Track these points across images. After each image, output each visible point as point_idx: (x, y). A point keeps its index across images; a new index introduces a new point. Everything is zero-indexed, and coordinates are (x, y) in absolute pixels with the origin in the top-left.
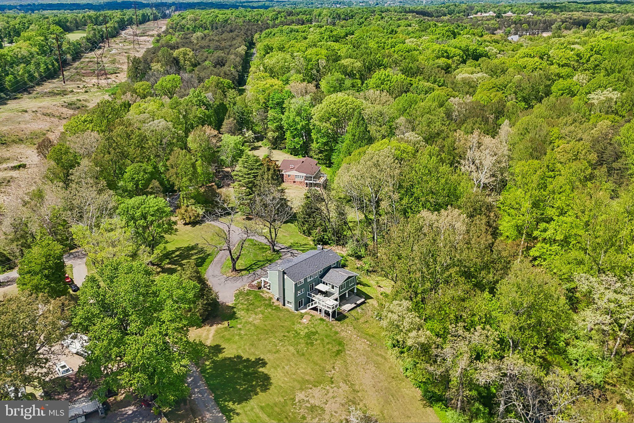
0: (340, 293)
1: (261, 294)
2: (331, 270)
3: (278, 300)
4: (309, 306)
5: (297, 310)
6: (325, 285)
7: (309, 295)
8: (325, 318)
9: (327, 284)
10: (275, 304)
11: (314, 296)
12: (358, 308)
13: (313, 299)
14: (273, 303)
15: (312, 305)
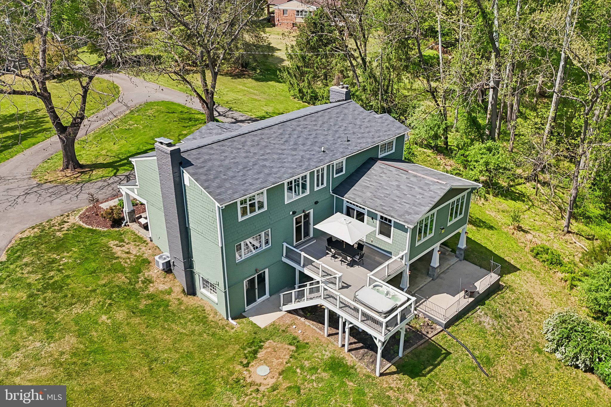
0: (413, 250)
1: (112, 243)
2: (378, 166)
3: (168, 268)
4: (288, 300)
5: (238, 315)
6: (354, 221)
7: (290, 254)
8: (351, 359)
9: (360, 217)
10: (151, 289)
11: (308, 262)
12: (480, 311)
13: (306, 272)
14: (148, 281)
15: (300, 296)
